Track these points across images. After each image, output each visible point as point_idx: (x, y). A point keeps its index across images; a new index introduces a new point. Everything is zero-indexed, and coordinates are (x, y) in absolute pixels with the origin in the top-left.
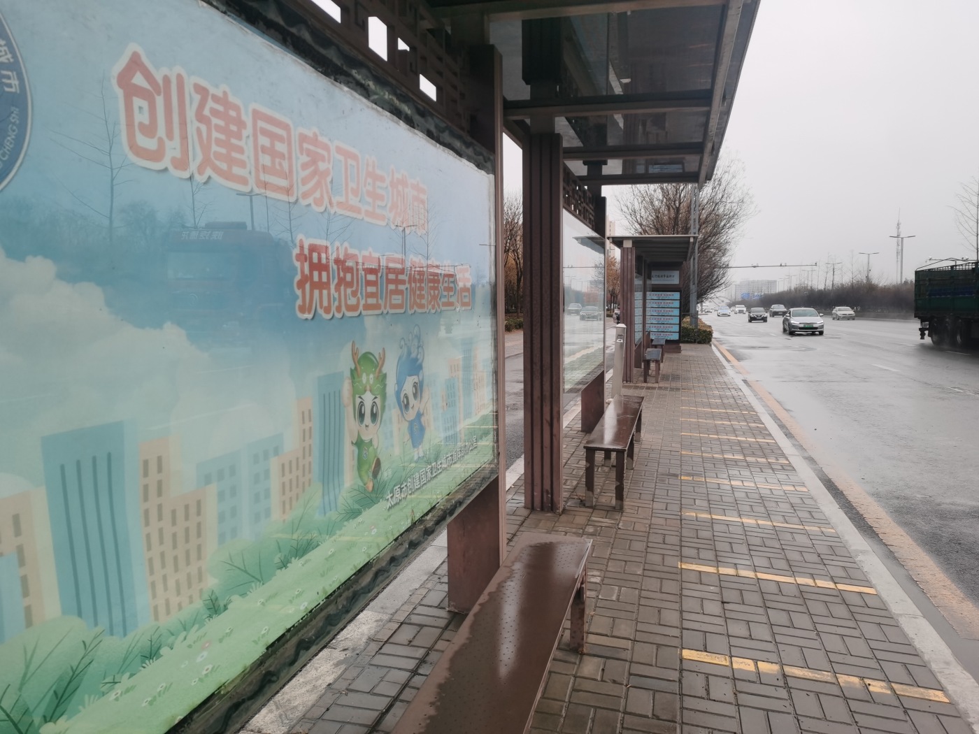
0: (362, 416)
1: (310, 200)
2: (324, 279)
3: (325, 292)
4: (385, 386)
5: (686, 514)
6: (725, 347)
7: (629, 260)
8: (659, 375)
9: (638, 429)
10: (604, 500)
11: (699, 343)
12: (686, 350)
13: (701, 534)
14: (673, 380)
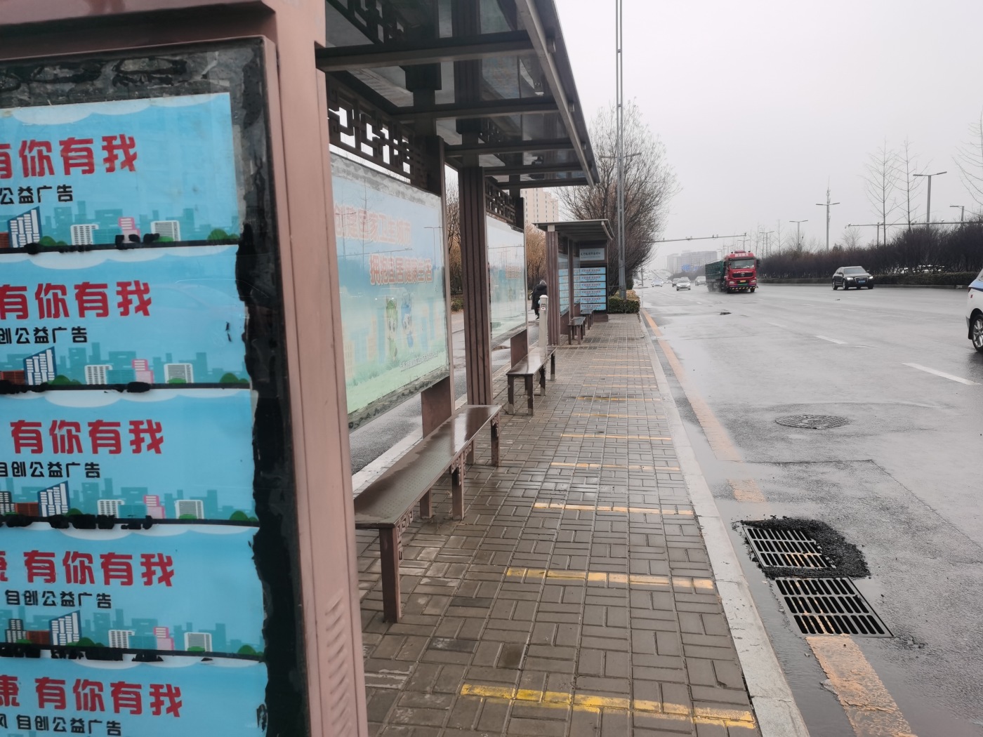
0: (390, 328)
1: (373, 239)
4: (397, 316)
5: (574, 414)
6: (651, 315)
7: (553, 243)
8: (582, 338)
9: (553, 372)
10: (521, 411)
11: (628, 312)
12: (614, 319)
13: (580, 423)
14: (594, 342)
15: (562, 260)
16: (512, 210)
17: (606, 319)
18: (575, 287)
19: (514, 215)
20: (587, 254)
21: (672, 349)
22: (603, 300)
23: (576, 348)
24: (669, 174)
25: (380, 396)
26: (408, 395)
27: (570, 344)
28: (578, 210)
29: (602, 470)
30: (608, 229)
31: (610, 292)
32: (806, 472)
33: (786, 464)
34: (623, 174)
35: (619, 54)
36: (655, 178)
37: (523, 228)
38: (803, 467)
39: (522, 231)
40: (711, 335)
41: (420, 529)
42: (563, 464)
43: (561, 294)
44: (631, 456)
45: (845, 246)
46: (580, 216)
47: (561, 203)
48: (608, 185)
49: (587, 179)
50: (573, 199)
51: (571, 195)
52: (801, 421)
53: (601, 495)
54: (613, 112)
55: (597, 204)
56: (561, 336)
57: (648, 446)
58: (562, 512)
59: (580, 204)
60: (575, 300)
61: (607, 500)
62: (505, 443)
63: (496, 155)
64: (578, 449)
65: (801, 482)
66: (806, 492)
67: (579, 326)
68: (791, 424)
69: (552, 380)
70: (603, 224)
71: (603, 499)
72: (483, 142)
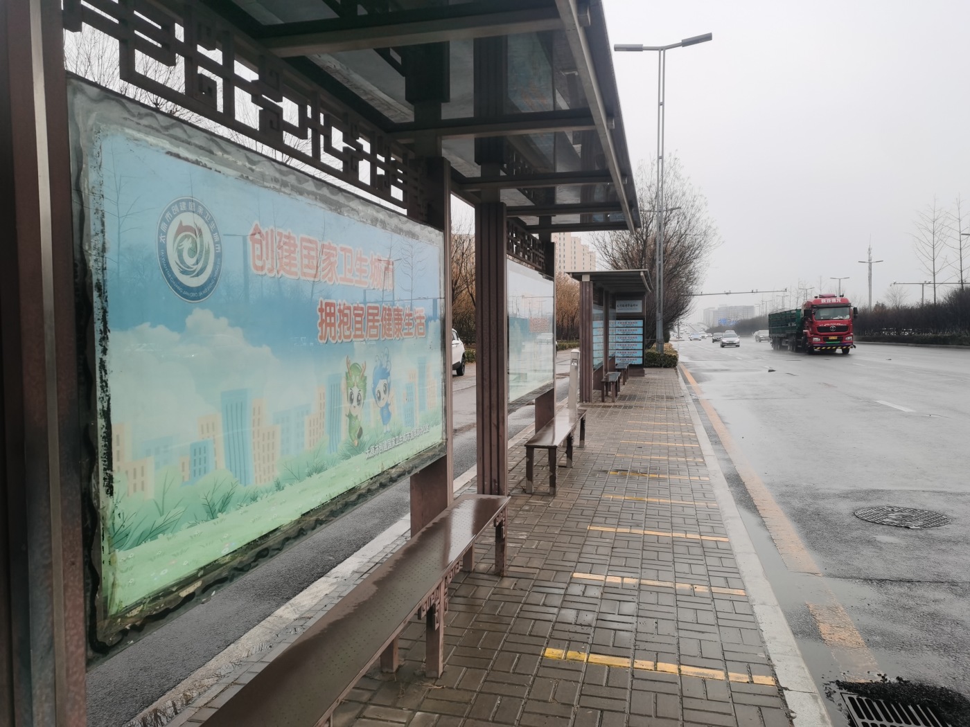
0: (352, 400)
1: (326, 279)
2: (333, 321)
3: (333, 328)
4: (366, 384)
5: (605, 496)
6: (689, 370)
7: (587, 293)
8: (616, 395)
9: (582, 437)
10: (542, 489)
11: (665, 367)
12: (651, 373)
13: (612, 509)
14: (629, 399)
15: (597, 312)
16: (541, 255)
17: (642, 374)
18: (610, 340)
19: (542, 261)
20: (623, 306)
21: (715, 410)
22: (640, 354)
23: (609, 407)
24: (710, 227)
25: (327, 499)
26: (377, 490)
27: (603, 401)
28: (615, 261)
29: (639, 590)
30: (647, 280)
31: (646, 345)
32: (913, 597)
33: (881, 581)
34: (662, 226)
35: (661, 107)
36: (695, 232)
37: (553, 276)
38: (904, 589)
39: (551, 279)
40: (757, 395)
41: (375, 693)
42: (588, 576)
43: (595, 347)
44: (679, 567)
45: (889, 304)
46: (616, 266)
47: (598, 255)
48: (647, 236)
49: (628, 224)
50: (610, 251)
51: (608, 246)
52: (886, 515)
53: (640, 637)
54: (654, 165)
55: (634, 255)
56: (593, 391)
57: (698, 551)
58: (584, 669)
59: (617, 255)
60: (610, 353)
61: (648, 646)
62: (516, 538)
63: (519, 190)
64: (607, 551)
65: (909, 615)
66: (921, 635)
67: (613, 382)
68: (875, 519)
69: (582, 446)
70: (642, 274)
71: (642, 645)
72: (504, 174)
